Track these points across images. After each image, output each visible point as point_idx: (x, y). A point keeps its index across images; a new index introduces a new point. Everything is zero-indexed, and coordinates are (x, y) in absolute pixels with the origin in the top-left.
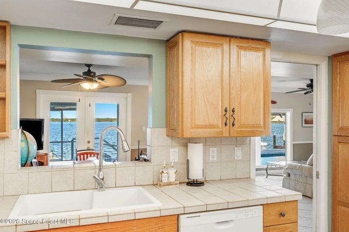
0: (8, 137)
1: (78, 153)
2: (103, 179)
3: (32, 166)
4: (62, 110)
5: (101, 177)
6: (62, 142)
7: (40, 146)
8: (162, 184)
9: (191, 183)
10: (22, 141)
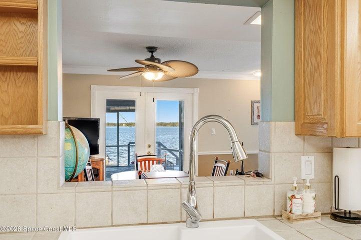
0: (41, 134)
1: (138, 158)
2: (196, 208)
3: (87, 180)
4: (118, 111)
5: (193, 205)
6: (118, 146)
7: (94, 150)
8: (294, 217)
9: (341, 217)
10: (66, 141)
